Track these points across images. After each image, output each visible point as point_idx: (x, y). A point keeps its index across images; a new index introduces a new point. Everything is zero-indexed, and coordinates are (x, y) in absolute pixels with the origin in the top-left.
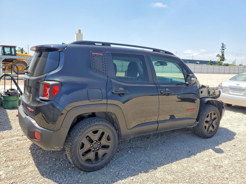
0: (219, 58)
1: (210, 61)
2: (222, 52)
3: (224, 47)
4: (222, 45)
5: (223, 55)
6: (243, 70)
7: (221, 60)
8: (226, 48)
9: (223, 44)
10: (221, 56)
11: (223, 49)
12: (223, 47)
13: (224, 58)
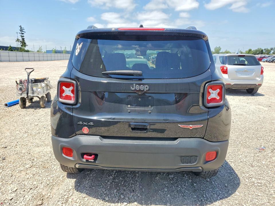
0: (20, 43)
1: (9, 46)
2: (22, 36)
3: (23, 31)
4: (21, 29)
5: (23, 39)
6: (39, 57)
7: (22, 46)
8: (25, 32)
9: (21, 27)
10: (21, 41)
11: (22, 32)
12: (21, 30)
13: (25, 43)
